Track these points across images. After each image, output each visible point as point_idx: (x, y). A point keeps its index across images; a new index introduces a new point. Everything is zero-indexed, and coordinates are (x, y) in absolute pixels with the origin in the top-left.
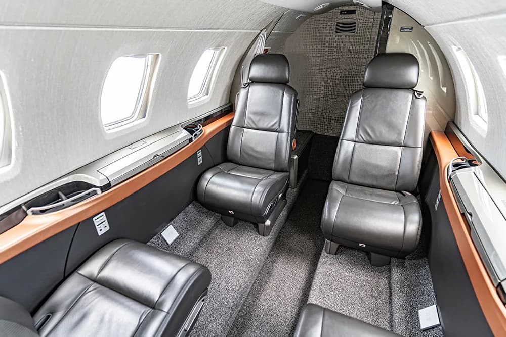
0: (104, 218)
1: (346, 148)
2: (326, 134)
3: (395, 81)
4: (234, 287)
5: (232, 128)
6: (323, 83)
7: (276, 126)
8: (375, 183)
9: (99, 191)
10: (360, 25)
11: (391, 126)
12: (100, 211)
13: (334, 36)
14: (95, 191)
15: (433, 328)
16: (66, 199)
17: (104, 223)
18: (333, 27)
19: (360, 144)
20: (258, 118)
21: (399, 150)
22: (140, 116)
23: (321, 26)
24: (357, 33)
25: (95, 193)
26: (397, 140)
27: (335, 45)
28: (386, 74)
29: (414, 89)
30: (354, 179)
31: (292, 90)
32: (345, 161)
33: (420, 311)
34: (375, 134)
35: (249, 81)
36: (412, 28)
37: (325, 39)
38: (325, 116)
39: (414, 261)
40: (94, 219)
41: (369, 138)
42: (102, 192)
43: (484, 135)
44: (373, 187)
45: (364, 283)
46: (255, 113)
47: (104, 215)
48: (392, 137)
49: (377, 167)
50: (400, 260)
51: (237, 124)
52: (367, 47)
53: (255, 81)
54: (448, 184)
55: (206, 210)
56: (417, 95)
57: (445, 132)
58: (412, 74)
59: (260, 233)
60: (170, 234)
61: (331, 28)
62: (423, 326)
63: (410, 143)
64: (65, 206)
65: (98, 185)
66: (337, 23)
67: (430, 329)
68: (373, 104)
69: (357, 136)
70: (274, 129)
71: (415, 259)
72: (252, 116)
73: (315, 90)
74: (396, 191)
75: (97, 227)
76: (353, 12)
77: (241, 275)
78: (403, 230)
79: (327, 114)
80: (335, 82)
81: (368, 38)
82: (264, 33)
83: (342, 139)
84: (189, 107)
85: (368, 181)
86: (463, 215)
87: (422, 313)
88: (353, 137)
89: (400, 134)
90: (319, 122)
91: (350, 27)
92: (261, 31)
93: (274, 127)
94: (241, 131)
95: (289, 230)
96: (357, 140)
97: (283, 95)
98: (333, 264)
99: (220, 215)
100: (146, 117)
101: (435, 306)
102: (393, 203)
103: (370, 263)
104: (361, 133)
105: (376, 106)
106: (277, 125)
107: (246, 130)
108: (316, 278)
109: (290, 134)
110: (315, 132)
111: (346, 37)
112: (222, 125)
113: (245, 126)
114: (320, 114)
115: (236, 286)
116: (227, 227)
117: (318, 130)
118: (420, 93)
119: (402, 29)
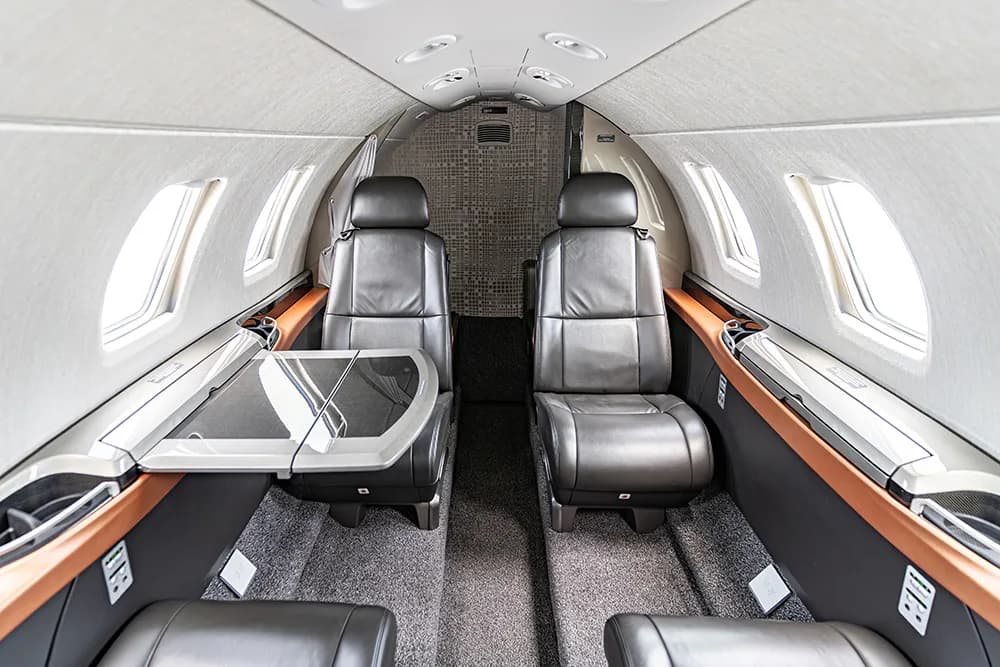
0: (123, 555)
1: (549, 330)
2: (480, 315)
3: (607, 215)
4: (411, 653)
5: (328, 319)
6: (466, 225)
7: (416, 307)
8: (607, 385)
9: (114, 487)
10: (517, 131)
11: (612, 285)
12: (117, 539)
13: (477, 147)
14: (106, 490)
15: (782, 604)
16: (37, 526)
17: (122, 570)
18: (472, 134)
19: (571, 321)
20: (379, 294)
21: (631, 323)
22: (162, 308)
23: (453, 130)
24: (513, 143)
25: (105, 495)
26: (628, 308)
27: (480, 161)
28: (591, 205)
29: (634, 226)
30: (572, 382)
31: (437, 239)
32: (552, 353)
33: (752, 584)
34: (592, 302)
35: (352, 227)
36: (613, 137)
37: (461, 151)
38: (476, 283)
39: (705, 505)
40: (104, 561)
41: (584, 310)
42: (122, 490)
43: (757, 285)
44: (605, 392)
45: (640, 569)
46: (371, 286)
47: (124, 549)
48: (618, 304)
49: (605, 356)
50: (683, 510)
51: (335, 309)
52: (531, 164)
53: (361, 226)
54: (737, 362)
55: (297, 501)
56: (640, 234)
57: (682, 288)
58: (626, 204)
59: (421, 524)
60: (238, 572)
61: (469, 134)
62: (767, 609)
63: (647, 311)
64: (36, 543)
65: (113, 474)
66: (480, 127)
67: (778, 608)
68: (581, 253)
69: (563, 308)
70: (412, 313)
71: (704, 501)
72: (365, 293)
73: (454, 237)
74: (642, 394)
75: (108, 582)
76: (503, 110)
77: (414, 622)
78: (685, 452)
79: (480, 278)
80: (487, 222)
81: (531, 151)
82: (374, 141)
83: (541, 317)
84: (247, 283)
85: (597, 384)
86: (783, 401)
87: (755, 585)
88: (558, 309)
89: (628, 297)
90: (466, 294)
91: (500, 134)
92: (367, 137)
93: (413, 309)
94: (346, 323)
95: (464, 508)
96: (565, 314)
97: (424, 248)
98: (576, 549)
99: (328, 506)
100: (175, 311)
101: (771, 565)
102: (649, 412)
103: (635, 530)
104: (570, 302)
105: (584, 255)
106: (418, 303)
107: (355, 320)
108: (558, 584)
109: (447, 317)
110: (460, 314)
111: (496, 148)
112: (306, 316)
113: (354, 311)
114: (466, 278)
115: (414, 649)
116: (346, 530)
117: (467, 308)
118: (644, 232)
119: (599, 137)
